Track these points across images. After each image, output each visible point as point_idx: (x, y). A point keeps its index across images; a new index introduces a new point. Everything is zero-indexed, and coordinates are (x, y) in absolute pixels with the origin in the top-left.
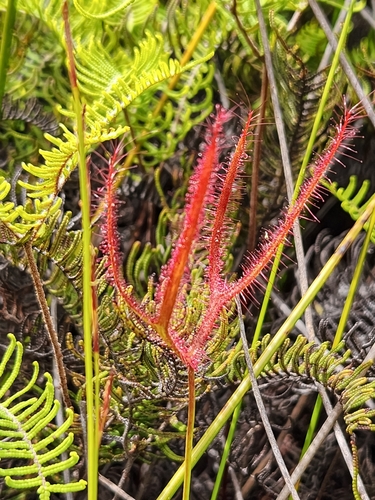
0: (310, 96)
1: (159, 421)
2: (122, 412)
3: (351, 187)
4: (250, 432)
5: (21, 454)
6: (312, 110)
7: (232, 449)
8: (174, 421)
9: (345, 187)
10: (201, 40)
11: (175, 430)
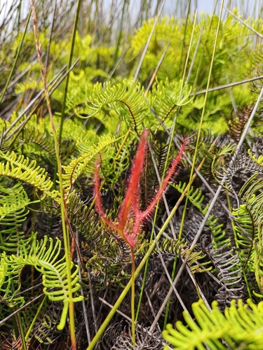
0: (164, 155)
1: (117, 273)
2: (103, 270)
3: (180, 185)
4: (151, 276)
5: (57, 286)
6: (165, 160)
7: (145, 282)
8: (123, 273)
9: (178, 184)
10: (125, 144)
11: (124, 276)
